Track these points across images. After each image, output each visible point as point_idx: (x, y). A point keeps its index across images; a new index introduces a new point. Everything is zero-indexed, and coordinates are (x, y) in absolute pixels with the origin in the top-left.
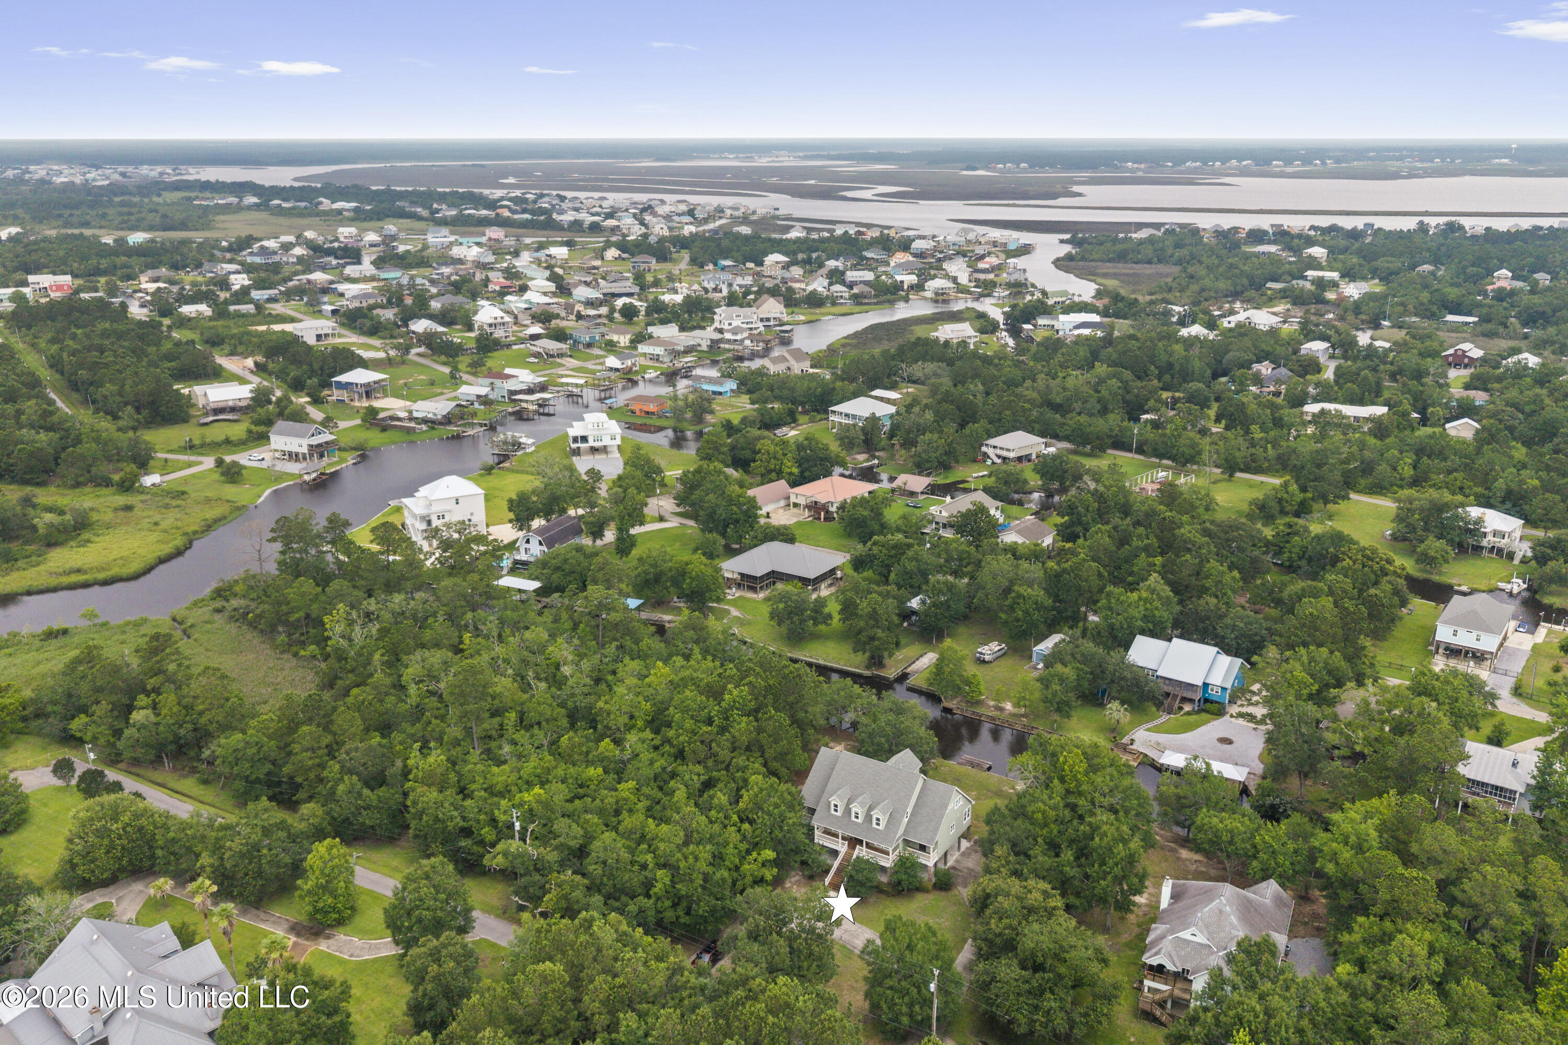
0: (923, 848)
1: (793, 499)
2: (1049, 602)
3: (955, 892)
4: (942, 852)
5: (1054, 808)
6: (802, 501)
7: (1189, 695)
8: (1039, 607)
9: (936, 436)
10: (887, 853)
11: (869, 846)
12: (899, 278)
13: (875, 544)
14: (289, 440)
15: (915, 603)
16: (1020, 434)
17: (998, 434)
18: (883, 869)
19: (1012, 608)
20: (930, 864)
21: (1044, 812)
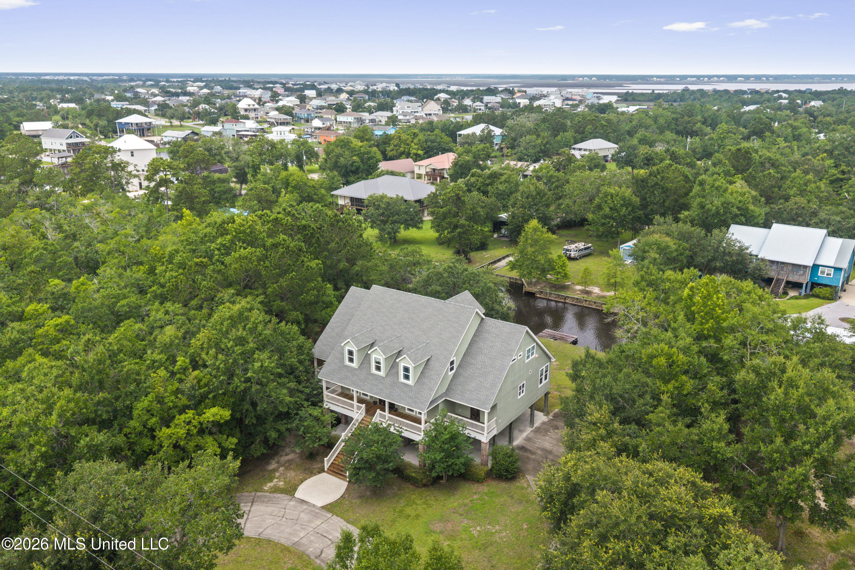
0: (476, 415)
1: (417, 171)
2: (636, 200)
3: (521, 483)
4: (504, 424)
5: (686, 351)
6: (423, 172)
7: (794, 278)
8: (626, 203)
9: (534, 137)
10: (418, 421)
11: (393, 408)
12: (518, 101)
13: (472, 176)
14: (53, 140)
15: (504, 216)
16: (600, 140)
17: (582, 140)
18: (409, 443)
19: (599, 207)
20: (484, 438)
21: (669, 356)
